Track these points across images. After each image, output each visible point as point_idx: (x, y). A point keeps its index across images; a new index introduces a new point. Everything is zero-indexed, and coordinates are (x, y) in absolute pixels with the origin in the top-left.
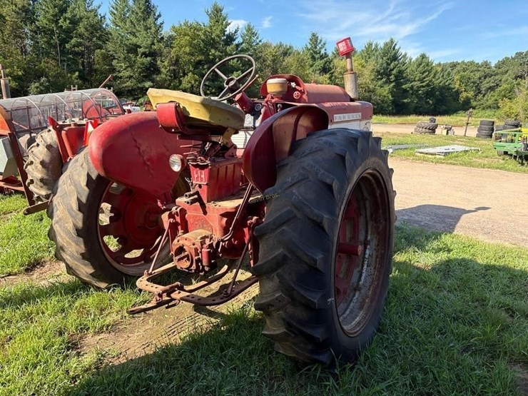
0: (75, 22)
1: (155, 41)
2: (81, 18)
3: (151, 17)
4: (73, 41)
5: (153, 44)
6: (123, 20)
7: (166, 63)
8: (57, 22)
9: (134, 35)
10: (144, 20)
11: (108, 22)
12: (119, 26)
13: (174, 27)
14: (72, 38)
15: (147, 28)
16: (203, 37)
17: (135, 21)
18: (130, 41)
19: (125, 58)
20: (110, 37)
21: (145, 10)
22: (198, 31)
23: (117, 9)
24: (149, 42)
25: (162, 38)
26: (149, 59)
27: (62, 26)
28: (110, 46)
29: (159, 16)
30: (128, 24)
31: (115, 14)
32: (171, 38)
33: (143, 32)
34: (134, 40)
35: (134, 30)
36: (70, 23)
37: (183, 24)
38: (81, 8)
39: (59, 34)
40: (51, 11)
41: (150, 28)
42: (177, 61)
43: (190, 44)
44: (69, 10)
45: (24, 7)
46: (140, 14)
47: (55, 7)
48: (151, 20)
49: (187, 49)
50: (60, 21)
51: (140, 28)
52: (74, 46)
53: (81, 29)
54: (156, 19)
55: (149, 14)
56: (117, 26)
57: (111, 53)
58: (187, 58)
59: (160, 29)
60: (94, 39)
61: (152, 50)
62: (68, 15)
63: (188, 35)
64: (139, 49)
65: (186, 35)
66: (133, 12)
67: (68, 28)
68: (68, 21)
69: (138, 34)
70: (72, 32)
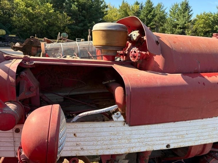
0: (154, 16)
1: (187, 22)
2: (157, 14)
3: (187, 12)
4: (151, 24)
5: (185, 23)
6: (174, 14)
7: (190, 32)
8: (147, 16)
9: (177, 20)
10: (184, 13)
11: (168, 15)
12: (172, 16)
13: (197, 15)
14: (151, 22)
15: (184, 16)
16: (212, 19)
17: (179, 14)
18: (175, 23)
19: (170, 30)
20: (166, 21)
21: (185, 9)
22: (210, 16)
23: (172, 9)
24: (183, 23)
25: (191, 21)
26: (182, 30)
27: (148, 18)
28: (166, 25)
29: (191, 11)
30: (176, 15)
31: (171, 12)
32: (196, 20)
33: (182, 19)
34: (177, 22)
35: (178, 18)
36: (152, 16)
37: (202, 14)
38: (158, 10)
39: (147, 21)
40: (146, 12)
41: (186, 16)
42: (196, 31)
43: (204, 23)
44: (153, 11)
45: (137, 11)
46: (182, 11)
47: (148, 10)
48: (187, 13)
49: (202, 25)
50: (148, 16)
51: (181, 17)
52: (152, 25)
53: (156, 19)
54: (190, 12)
55: (186, 10)
56: (171, 16)
57: (165, 28)
58: (201, 29)
59: (191, 17)
60: (161, 22)
61: (184, 26)
62: (152, 13)
63: (204, 19)
64: (177, 26)
65: (203, 18)
66: (179, 10)
67: (151, 18)
68: (151, 16)
69: (179, 19)
70: (152, 20)
